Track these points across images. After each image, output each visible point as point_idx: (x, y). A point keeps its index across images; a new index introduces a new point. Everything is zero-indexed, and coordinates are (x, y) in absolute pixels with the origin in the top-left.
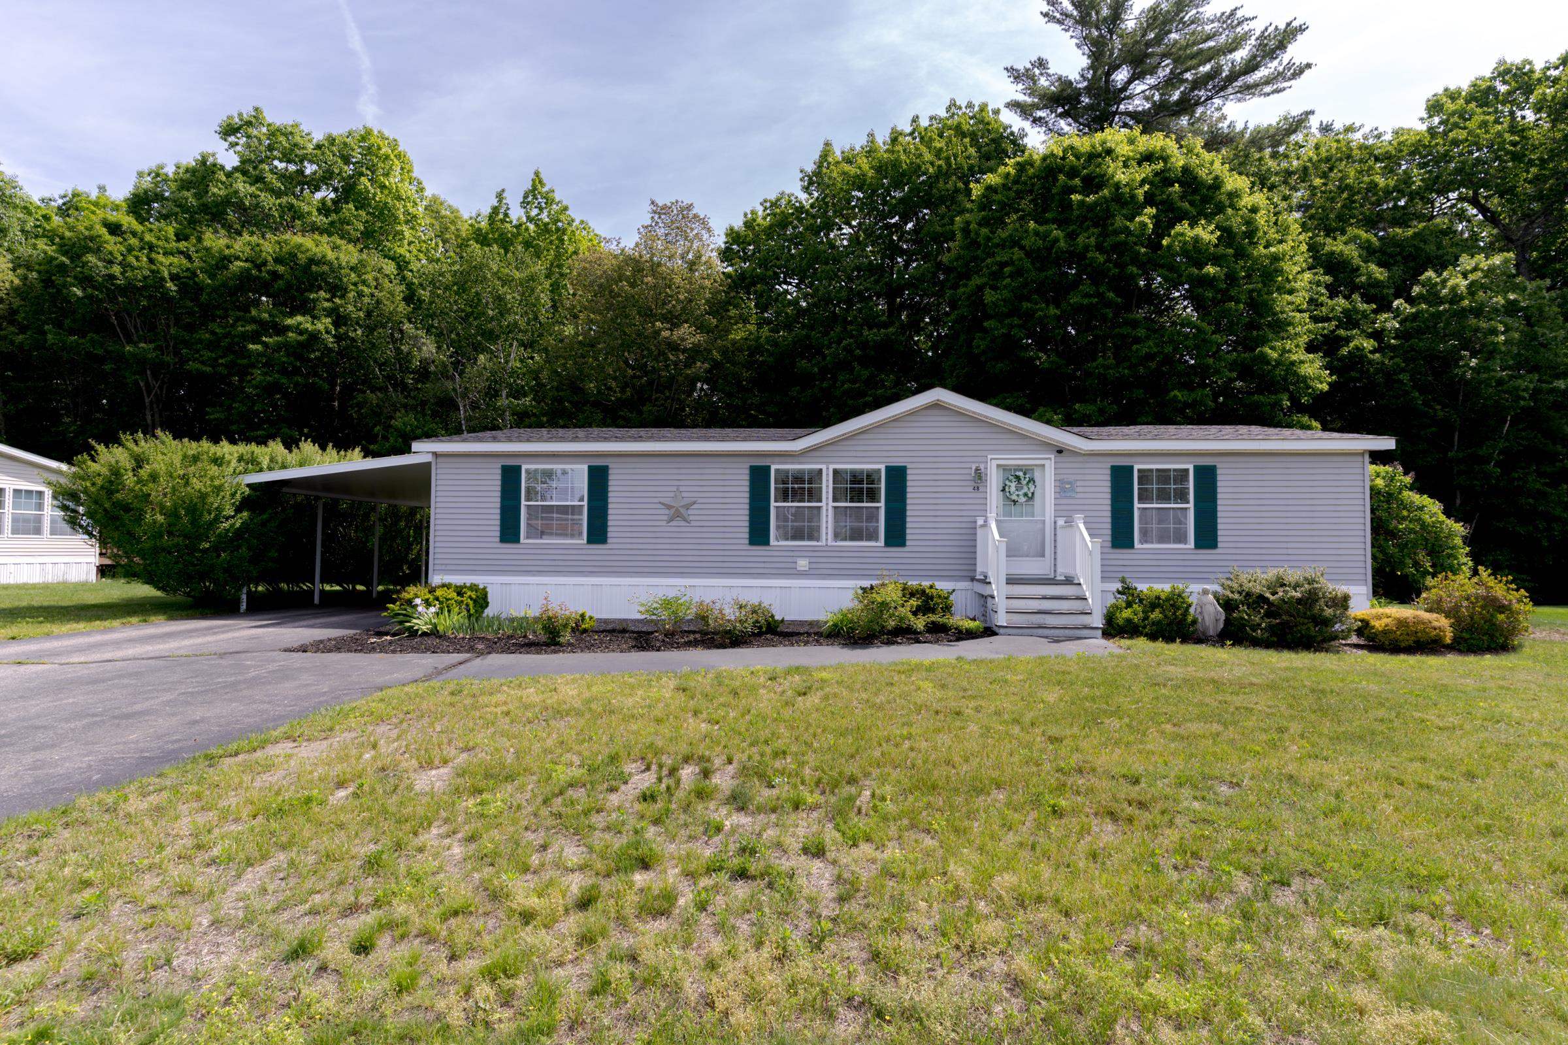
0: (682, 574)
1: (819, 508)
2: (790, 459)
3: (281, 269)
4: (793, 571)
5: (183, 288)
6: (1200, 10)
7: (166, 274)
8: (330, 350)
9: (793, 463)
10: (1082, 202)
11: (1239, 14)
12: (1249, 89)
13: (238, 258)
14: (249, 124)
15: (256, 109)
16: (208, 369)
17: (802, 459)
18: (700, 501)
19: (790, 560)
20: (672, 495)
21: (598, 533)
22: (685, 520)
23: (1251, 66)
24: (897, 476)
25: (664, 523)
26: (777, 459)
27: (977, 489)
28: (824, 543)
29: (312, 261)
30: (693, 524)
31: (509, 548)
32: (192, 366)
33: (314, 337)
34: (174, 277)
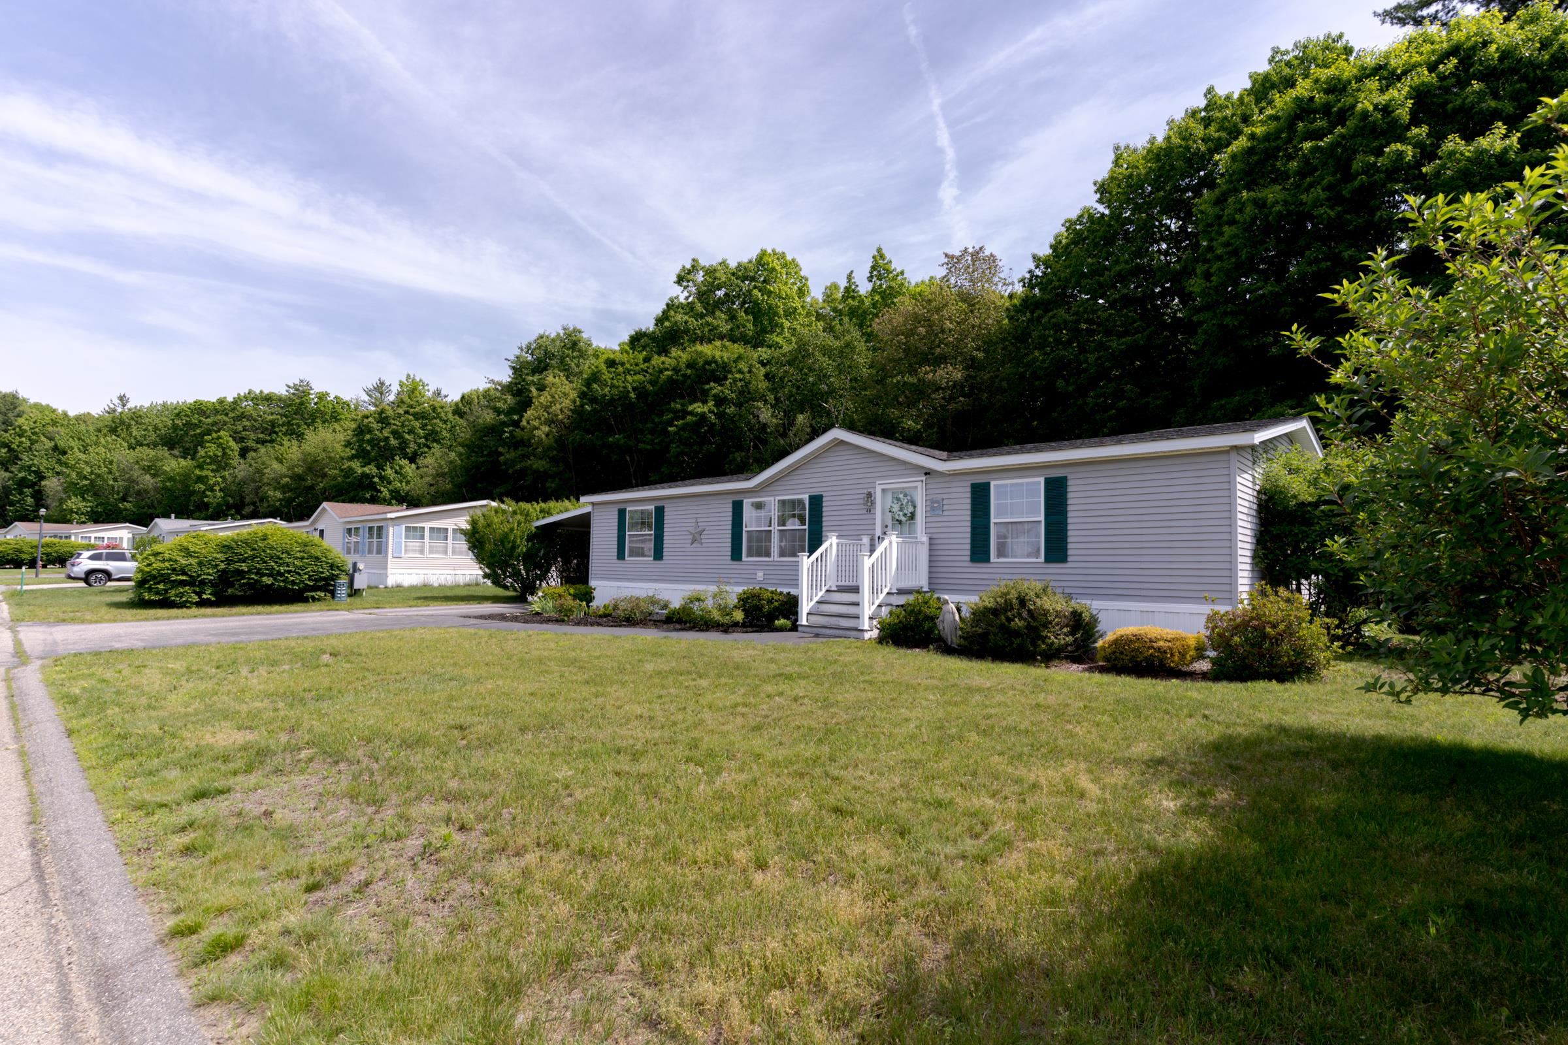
0: (698, 582)
1: (771, 530)
2: (754, 494)
3: (689, 372)
4: (755, 581)
5: (638, 397)
7: (630, 388)
8: (713, 425)
9: (756, 497)
13: (667, 369)
14: (689, 272)
15: (694, 260)
16: (649, 447)
17: (761, 494)
18: (708, 528)
19: (753, 572)
20: (694, 524)
21: (658, 554)
22: (701, 543)
24: (817, 500)
25: (689, 545)
26: (747, 495)
27: (869, 511)
28: (772, 559)
29: (708, 363)
30: (704, 545)
31: (621, 563)
32: (641, 446)
33: (703, 416)
34: (634, 389)
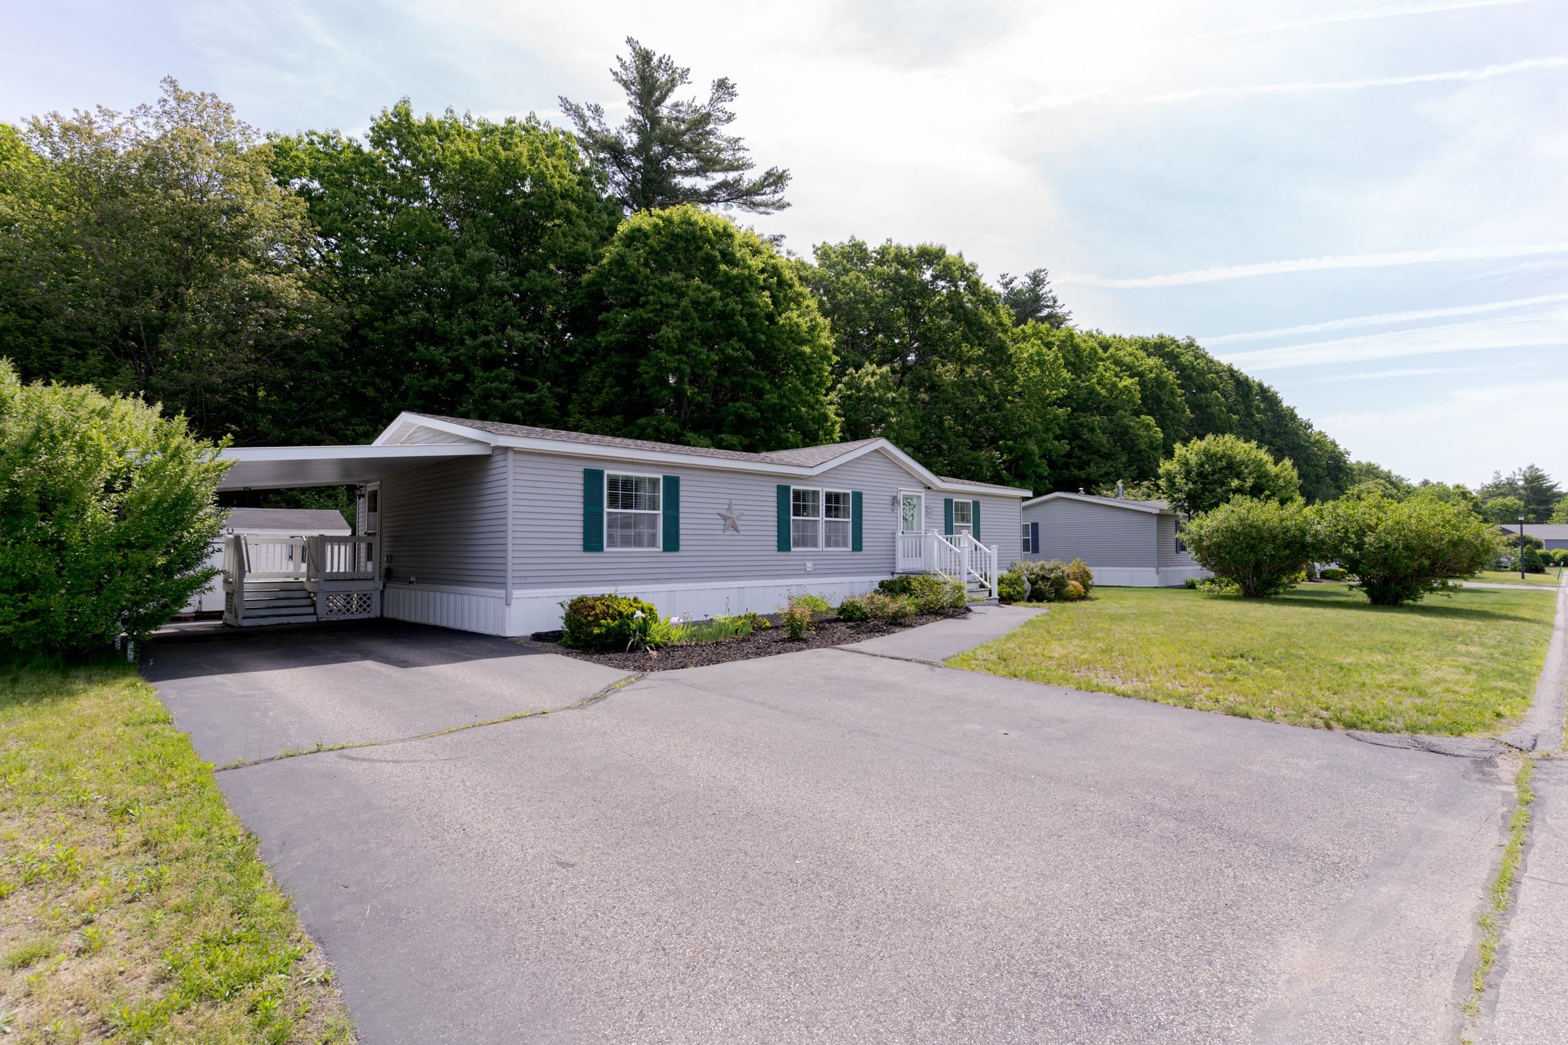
0: (735, 578)
1: (818, 521)
2: (801, 482)
4: (804, 572)
6: (717, 127)
9: (802, 485)
10: (726, 273)
11: (741, 143)
12: (754, 205)
17: (808, 482)
18: (746, 513)
19: (802, 563)
20: (727, 507)
21: (672, 543)
22: (737, 531)
23: (756, 189)
24: (858, 497)
25: (721, 532)
26: (794, 481)
27: (893, 510)
28: (820, 549)
30: (742, 533)
31: (592, 557)
